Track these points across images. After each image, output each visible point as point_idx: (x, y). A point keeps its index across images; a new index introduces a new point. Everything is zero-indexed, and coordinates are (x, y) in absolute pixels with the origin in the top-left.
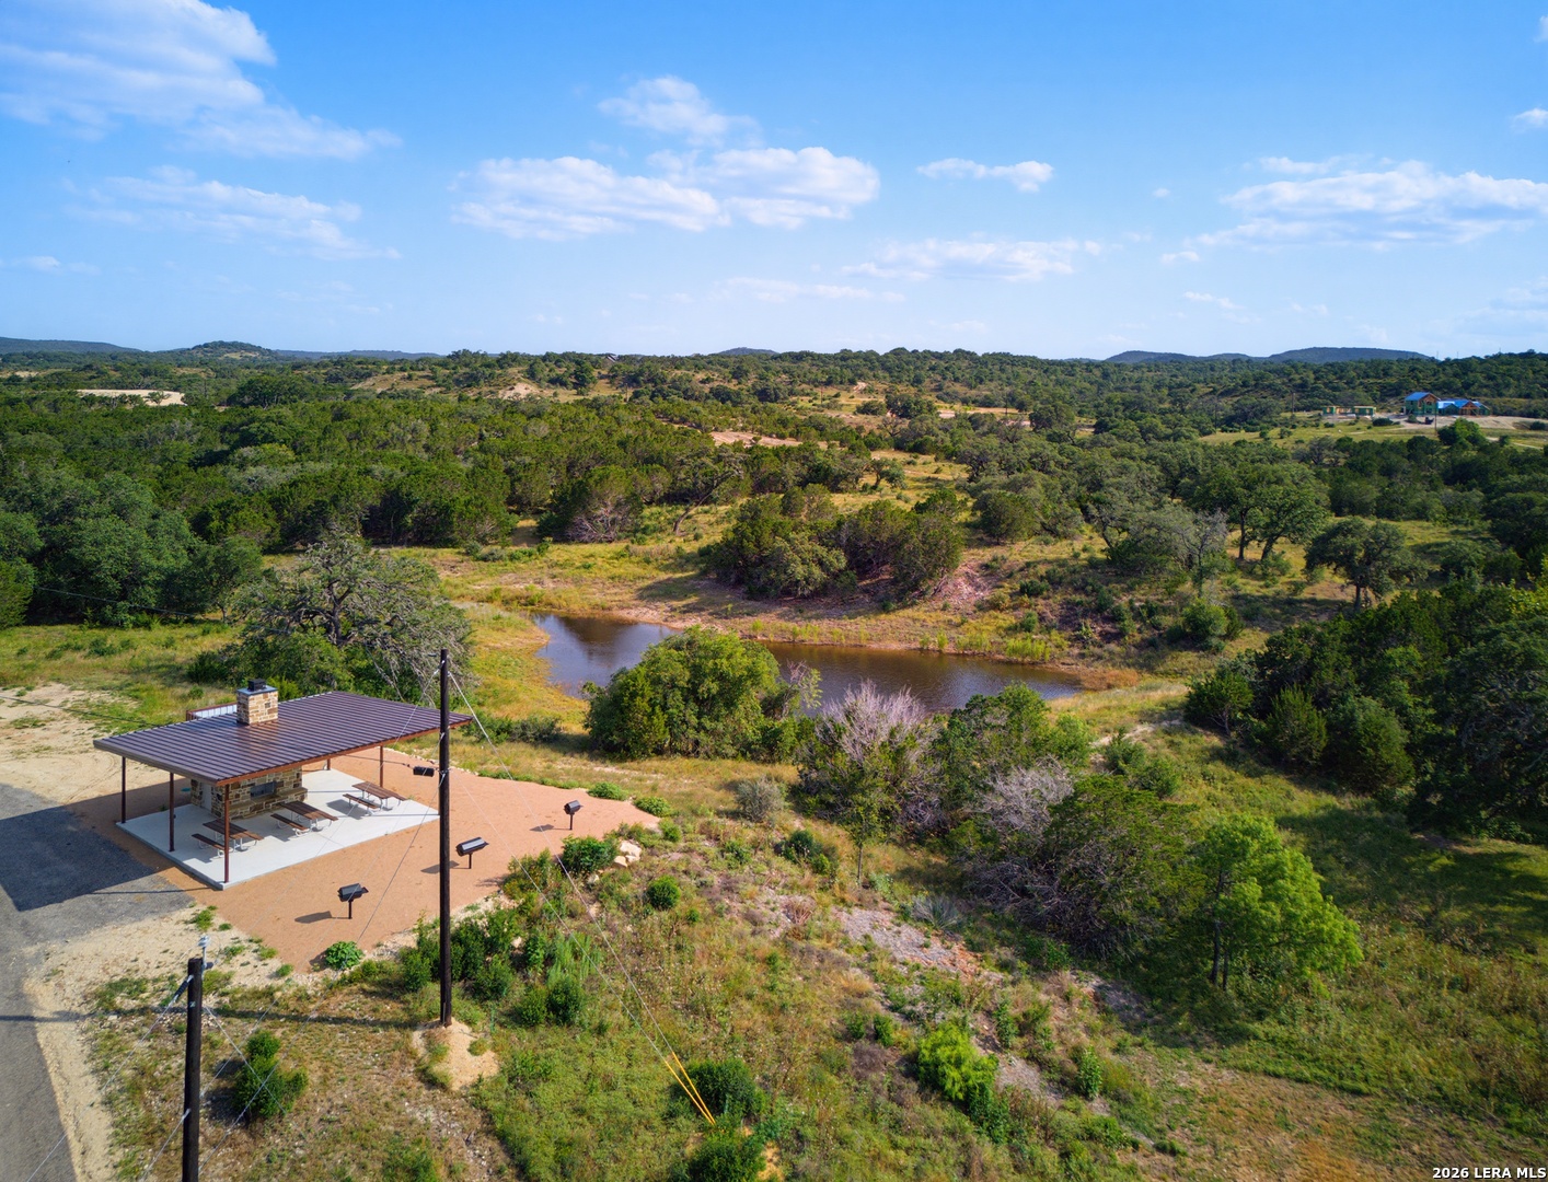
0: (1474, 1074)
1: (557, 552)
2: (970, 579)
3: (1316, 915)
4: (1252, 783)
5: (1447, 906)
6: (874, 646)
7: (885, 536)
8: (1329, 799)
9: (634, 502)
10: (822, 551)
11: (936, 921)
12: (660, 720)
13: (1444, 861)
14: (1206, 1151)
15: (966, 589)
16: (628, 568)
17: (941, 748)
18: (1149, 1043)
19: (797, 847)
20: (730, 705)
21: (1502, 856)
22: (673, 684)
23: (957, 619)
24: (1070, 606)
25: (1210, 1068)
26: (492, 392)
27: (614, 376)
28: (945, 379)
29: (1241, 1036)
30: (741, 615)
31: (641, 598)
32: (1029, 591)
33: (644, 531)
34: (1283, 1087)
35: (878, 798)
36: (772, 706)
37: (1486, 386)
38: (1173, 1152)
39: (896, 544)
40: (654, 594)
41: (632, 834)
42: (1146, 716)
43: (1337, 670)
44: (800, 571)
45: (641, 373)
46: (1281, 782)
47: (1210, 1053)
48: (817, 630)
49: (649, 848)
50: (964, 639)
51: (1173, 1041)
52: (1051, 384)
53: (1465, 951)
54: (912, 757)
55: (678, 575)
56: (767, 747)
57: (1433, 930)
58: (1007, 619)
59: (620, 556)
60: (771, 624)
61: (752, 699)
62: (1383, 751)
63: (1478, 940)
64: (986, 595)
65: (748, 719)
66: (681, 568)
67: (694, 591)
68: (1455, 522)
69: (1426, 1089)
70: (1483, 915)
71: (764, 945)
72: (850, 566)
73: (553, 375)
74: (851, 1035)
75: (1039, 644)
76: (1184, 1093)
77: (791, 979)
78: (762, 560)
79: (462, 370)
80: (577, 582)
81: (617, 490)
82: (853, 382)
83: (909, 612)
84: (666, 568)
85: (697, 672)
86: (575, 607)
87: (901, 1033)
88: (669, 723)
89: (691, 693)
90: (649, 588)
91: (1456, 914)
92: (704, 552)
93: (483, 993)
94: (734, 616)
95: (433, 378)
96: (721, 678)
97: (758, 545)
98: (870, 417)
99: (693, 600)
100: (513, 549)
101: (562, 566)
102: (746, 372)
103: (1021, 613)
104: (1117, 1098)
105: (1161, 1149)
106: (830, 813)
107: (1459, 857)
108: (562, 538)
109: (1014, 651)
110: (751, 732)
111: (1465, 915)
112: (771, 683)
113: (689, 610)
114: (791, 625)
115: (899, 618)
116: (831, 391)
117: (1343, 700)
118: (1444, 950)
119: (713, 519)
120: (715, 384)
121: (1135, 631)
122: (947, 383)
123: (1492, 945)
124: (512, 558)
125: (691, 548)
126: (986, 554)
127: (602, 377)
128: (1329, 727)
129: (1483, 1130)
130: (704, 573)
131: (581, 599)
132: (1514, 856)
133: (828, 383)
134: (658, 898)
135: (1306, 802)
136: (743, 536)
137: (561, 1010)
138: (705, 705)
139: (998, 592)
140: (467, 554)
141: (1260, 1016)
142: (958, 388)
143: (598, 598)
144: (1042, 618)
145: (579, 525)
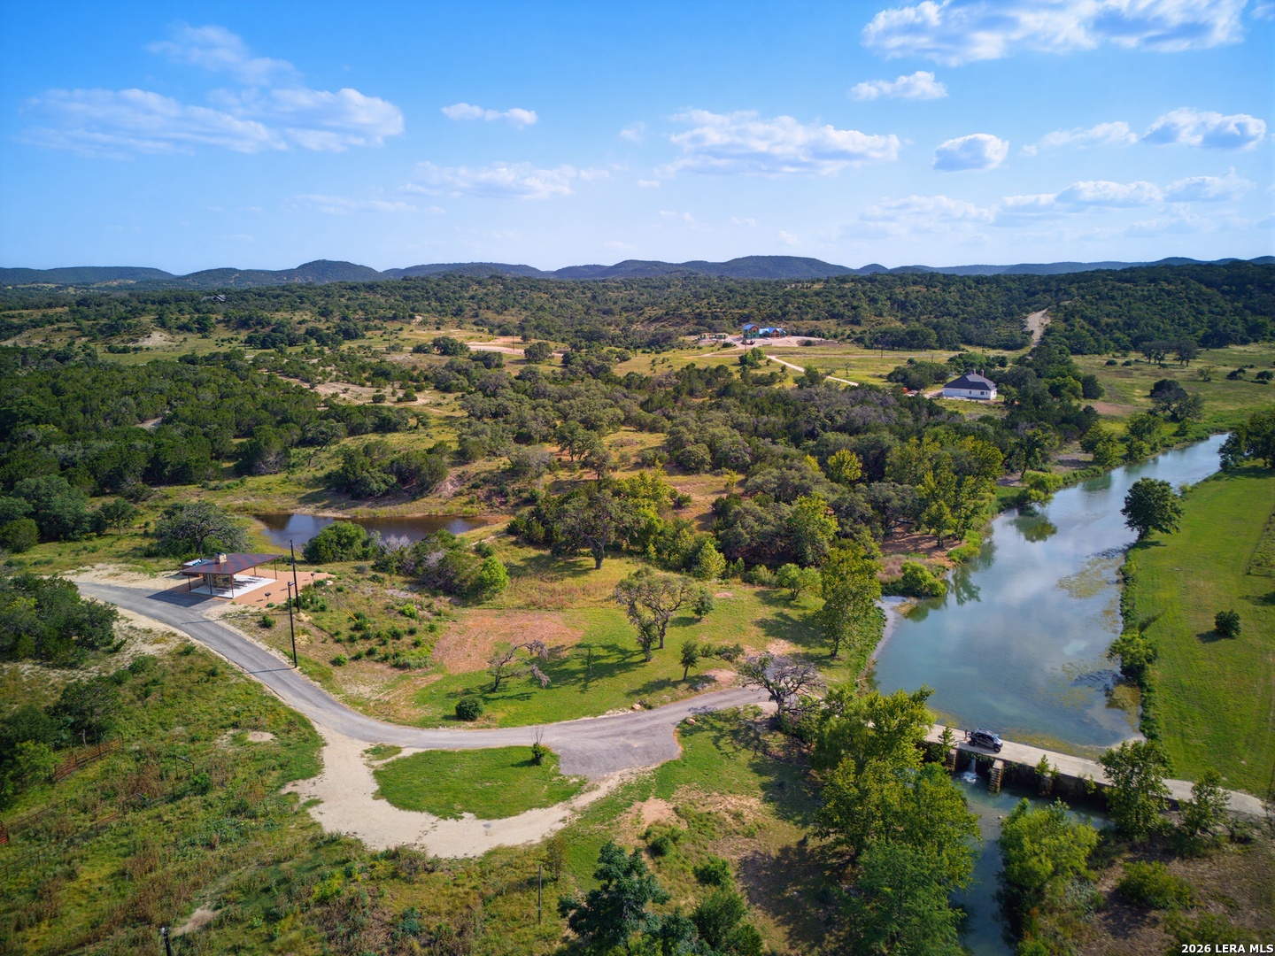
1: (252, 482)
2: (452, 483)
4: (519, 550)
6: (409, 516)
7: (413, 467)
9: (285, 452)
10: (384, 476)
11: (411, 590)
12: (329, 552)
15: (450, 487)
16: (289, 488)
17: (416, 550)
18: (458, 607)
19: (374, 579)
20: (351, 545)
22: (332, 541)
23: (444, 501)
24: (490, 491)
25: (472, 610)
26: (132, 340)
27: (229, 321)
28: (480, 308)
29: (482, 604)
30: (350, 508)
31: (300, 503)
32: (475, 486)
33: (293, 466)
34: (486, 610)
35: (396, 564)
36: (365, 544)
39: (419, 469)
40: (307, 500)
41: (330, 579)
42: (493, 534)
44: (375, 486)
45: (250, 318)
47: (473, 608)
48: (385, 511)
49: (335, 581)
50: (446, 510)
51: (466, 607)
52: (556, 307)
54: (406, 553)
55: (316, 490)
56: (365, 556)
57: (541, 579)
58: (465, 499)
59: (284, 482)
60: (363, 511)
61: (358, 542)
64: (457, 489)
65: (357, 548)
66: (317, 486)
67: (326, 498)
69: (516, 607)
70: (559, 574)
71: (366, 596)
72: (398, 481)
73: (179, 323)
74: (387, 608)
75: (475, 509)
77: (372, 601)
78: (357, 482)
79: (103, 322)
80: (266, 497)
81: (277, 446)
82: (412, 317)
83: (425, 499)
84: (308, 486)
85: (340, 537)
86: (269, 510)
87: (397, 608)
88: (332, 552)
89: (338, 543)
90: (303, 498)
92: (328, 477)
93: (306, 608)
94: (346, 508)
95: (78, 329)
96: (348, 537)
97: (354, 474)
98: (423, 355)
99: (326, 502)
100: (226, 482)
101: (256, 490)
102: (331, 312)
103: (470, 496)
106: (383, 570)
107: (567, 562)
108: (251, 474)
109: (466, 512)
110: (359, 553)
112: (364, 537)
113: (325, 507)
114: (374, 510)
115: (420, 503)
116: (397, 325)
119: (329, 456)
120: (311, 324)
121: (512, 500)
122: (481, 312)
124: (228, 487)
125: (320, 474)
126: (460, 470)
127: (219, 322)
129: (522, 610)
130: (329, 488)
131: (272, 506)
133: (394, 318)
134: (340, 590)
136: (347, 471)
137: (323, 609)
138: (343, 546)
139: (463, 488)
140: (203, 487)
141: (488, 600)
142: (490, 315)
143: (279, 505)
144: (478, 498)
145: (259, 467)
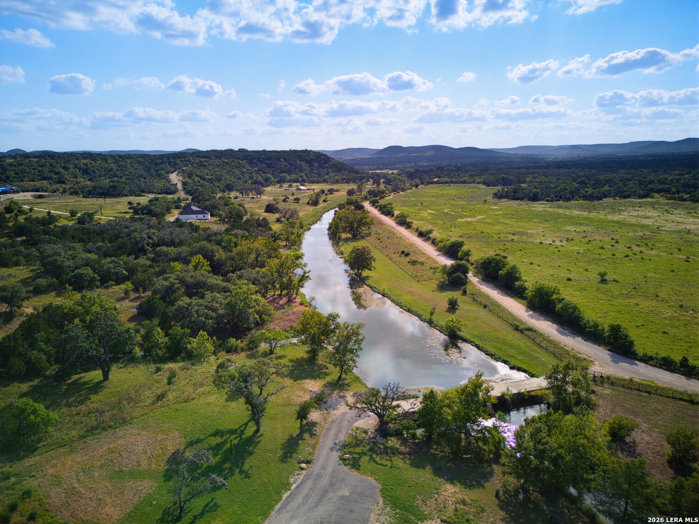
0: (85, 429)
3: (48, 416)
4: (7, 388)
5: (70, 398)
8: (31, 383)
13: (65, 387)
14: (40, 472)
18: (16, 462)
21: (77, 380)
25: (33, 458)
29: (37, 449)
34: (50, 453)
37: (16, 177)
38: (34, 476)
43: (23, 346)
46: (16, 384)
47: (30, 456)
51: (22, 459)
53: (76, 406)
57: (68, 405)
62: (42, 364)
63: (79, 403)
68: (30, 265)
69: (78, 437)
70: (78, 396)
76: (30, 466)
91: (72, 399)
104: (16, 475)
105: (31, 477)
107: (68, 384)
111: (74, 398)
117: (27, 354)
118: (72, 408)
123: (82, 402)
128: (25, 364)
129: (89, 438)
132: (80, 378)
135: (25, 387)
141: (39, 443)
